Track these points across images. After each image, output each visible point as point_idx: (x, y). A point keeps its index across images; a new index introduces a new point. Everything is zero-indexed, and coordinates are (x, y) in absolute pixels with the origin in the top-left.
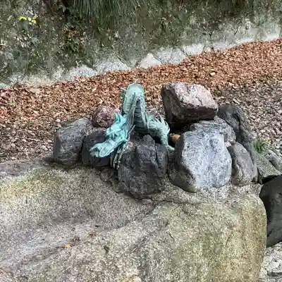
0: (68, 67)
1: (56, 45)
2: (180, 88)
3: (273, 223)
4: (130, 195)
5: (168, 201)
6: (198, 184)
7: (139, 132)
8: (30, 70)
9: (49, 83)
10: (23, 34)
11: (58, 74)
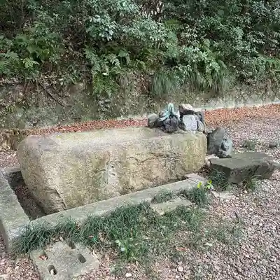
0: (148, 113)
1: (144, 105)
2: (184, 105)
3: (210, 146)
4: (168, 132)
5: (179, 133)
6: (187, 129)
7: (172, 116)
8: (135, 114)
9: (141, 119)
10: (133, 100)
11: (145, 116)
